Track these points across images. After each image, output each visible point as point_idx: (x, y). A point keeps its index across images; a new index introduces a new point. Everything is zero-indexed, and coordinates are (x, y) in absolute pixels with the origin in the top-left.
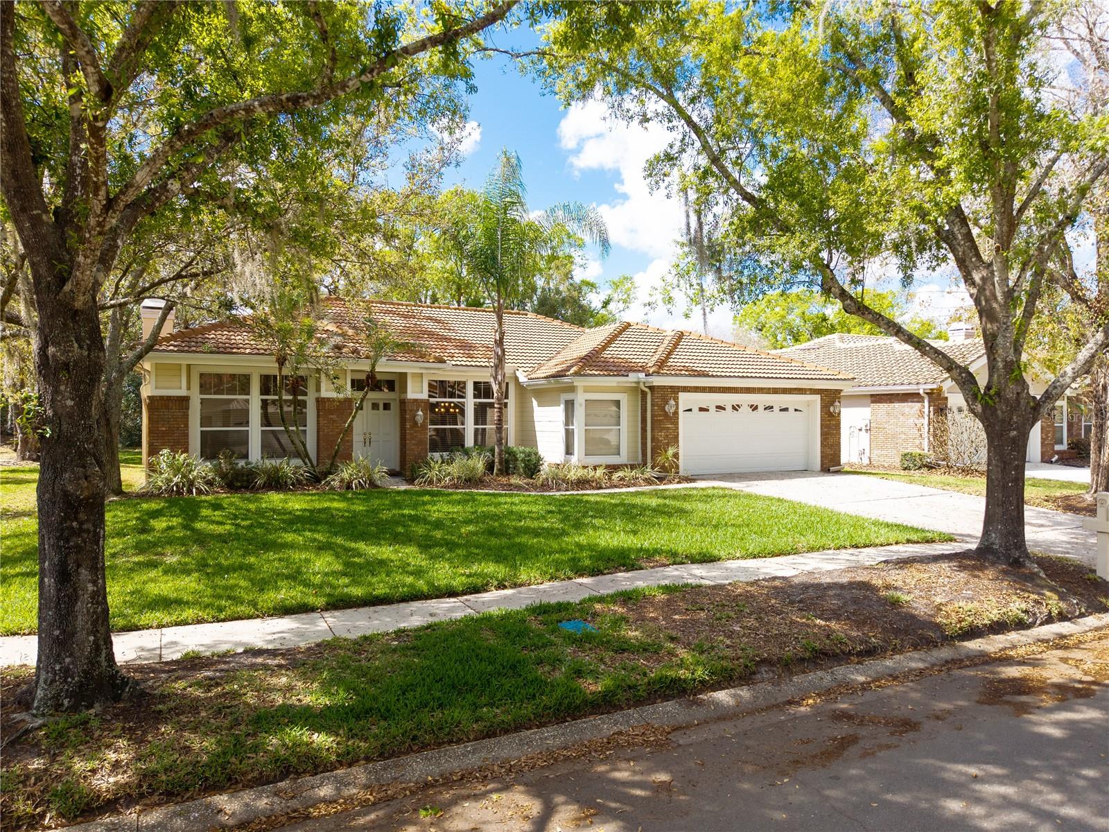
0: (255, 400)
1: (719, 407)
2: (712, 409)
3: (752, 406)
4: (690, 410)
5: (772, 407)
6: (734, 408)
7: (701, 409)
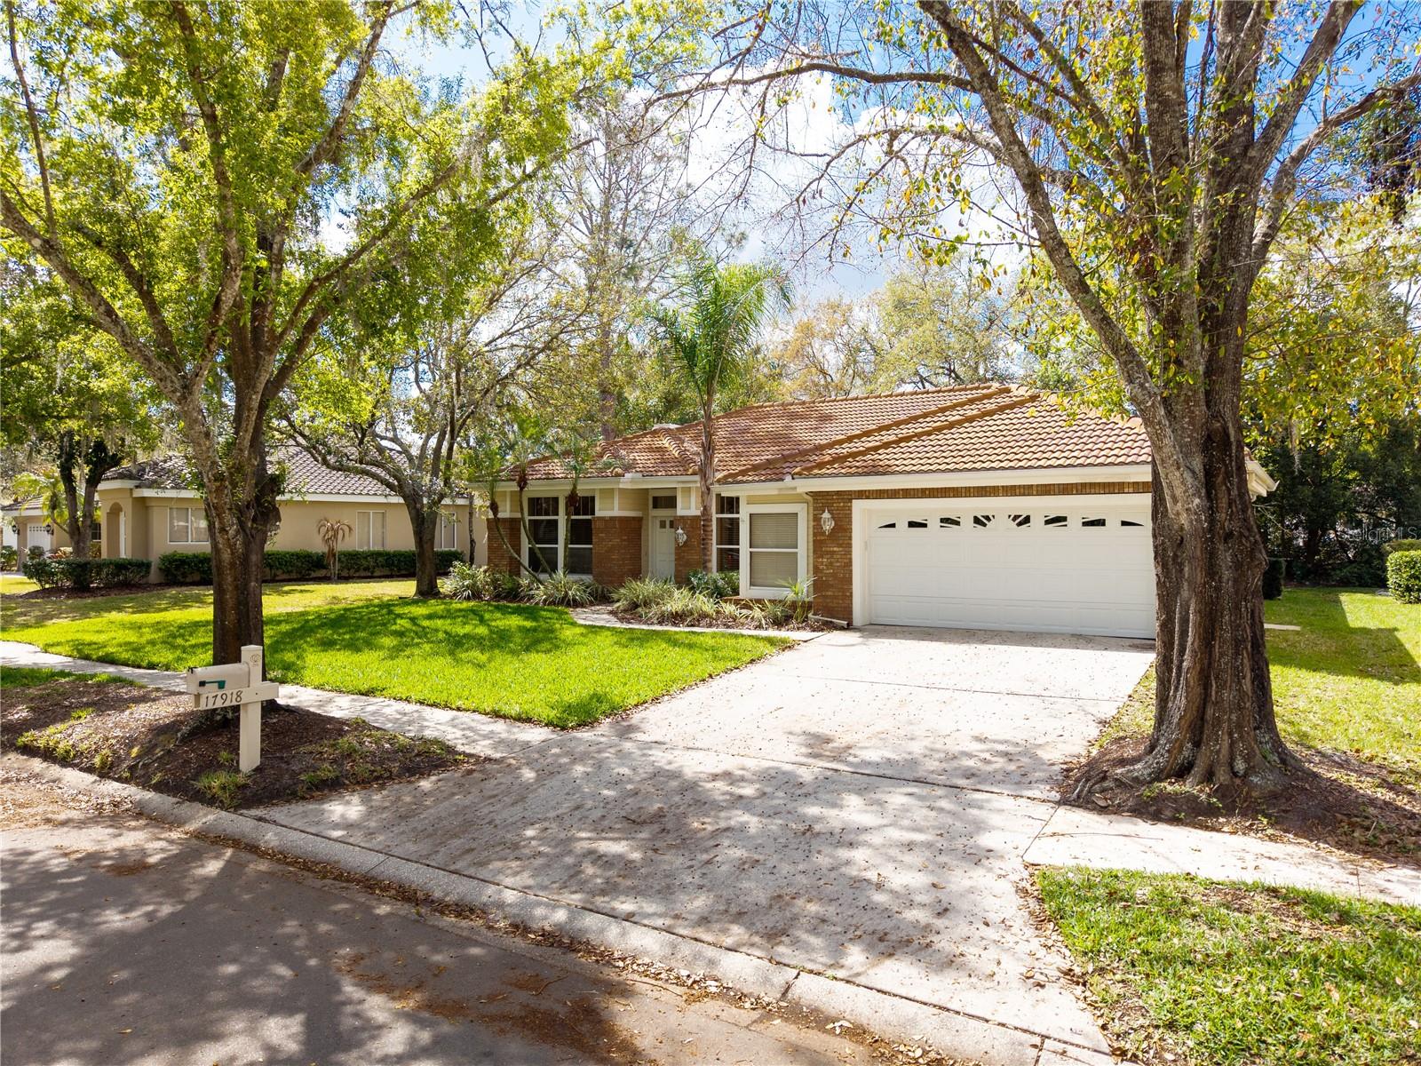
0: (562, 519)
1: (946, 521)
2: (934, 524)
3: (1016, 517)
4: (893, 526)
5: (1064, 519)
6: (977, 521)
7: (912, 524)
